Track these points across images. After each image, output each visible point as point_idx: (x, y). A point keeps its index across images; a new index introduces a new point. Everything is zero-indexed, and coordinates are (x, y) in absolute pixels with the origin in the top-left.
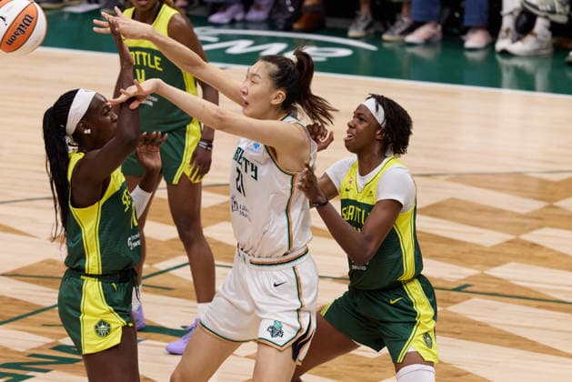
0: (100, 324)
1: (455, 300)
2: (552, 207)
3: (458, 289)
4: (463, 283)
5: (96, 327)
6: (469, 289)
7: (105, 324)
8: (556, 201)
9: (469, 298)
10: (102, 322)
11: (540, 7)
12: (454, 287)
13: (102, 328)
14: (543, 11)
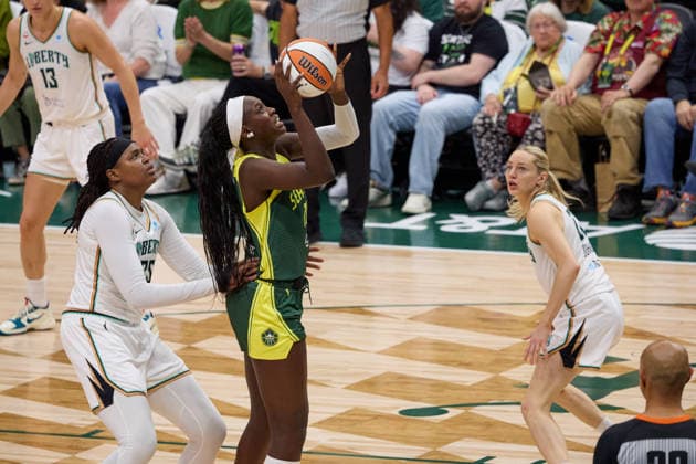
0: (267, 333)
1: (84, 447)
2: (189, 348)
3: (88, 436)
4: (93, 429)
5: (263, 335)
6: (100, 435)
7: (272, 333)
8: (195, 342)
9: (99, 444)
10: (270, 331)
11: (176, 162)
12: (85, 433)
13: (270, 337)
14: (181, 165)
